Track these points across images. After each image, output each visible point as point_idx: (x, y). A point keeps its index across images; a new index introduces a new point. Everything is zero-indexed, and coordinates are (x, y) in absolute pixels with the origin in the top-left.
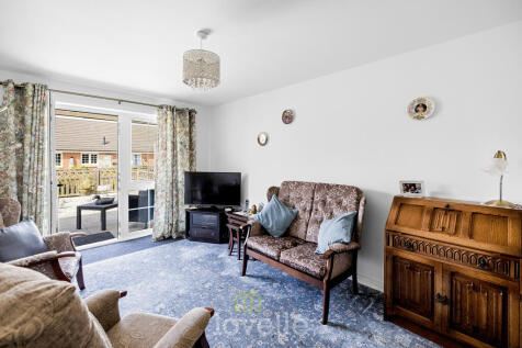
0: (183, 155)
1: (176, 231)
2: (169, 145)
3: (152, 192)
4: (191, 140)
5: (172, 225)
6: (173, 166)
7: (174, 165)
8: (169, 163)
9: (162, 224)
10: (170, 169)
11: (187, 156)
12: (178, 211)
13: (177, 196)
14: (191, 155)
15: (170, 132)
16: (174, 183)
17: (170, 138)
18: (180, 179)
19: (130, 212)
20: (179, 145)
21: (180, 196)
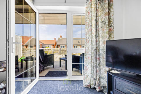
0: (103, 30)
1: (99, 85)
2: (94, 23)
3: (83, 54)
4: (109, 19)
5: (96, 80)
6: (96, 38)
7: (97, 36)
8: (94, 35)
9: (89, 77)
10: (94, 39)
11: (106, 30)
12: (100, 70)
13: (99, 59)
14: (110, 30)
15: (94, 14)
16: (97, 49)
17: (94, 18)
18: (101, 47)
19: (73, 65)
20: (100, 24)
21: (101, 59)
